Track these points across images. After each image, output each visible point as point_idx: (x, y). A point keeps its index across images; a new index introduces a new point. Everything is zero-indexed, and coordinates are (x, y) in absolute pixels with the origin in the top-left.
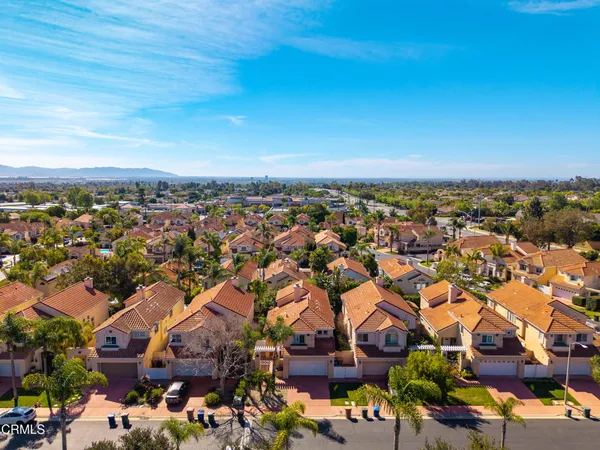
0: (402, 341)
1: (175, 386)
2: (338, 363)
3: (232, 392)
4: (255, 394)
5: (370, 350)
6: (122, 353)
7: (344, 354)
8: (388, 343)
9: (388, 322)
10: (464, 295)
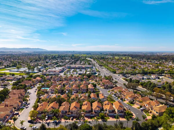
0: (99, 111)
1: (72, 117)
2: (92, 114)
3: (79, 118)
4: (81, 118)
5: (95, 112)
6: (64, 113)
7: (92, 113)
8: (98, 111)
9: (98, 109)
10: (109, 104)
